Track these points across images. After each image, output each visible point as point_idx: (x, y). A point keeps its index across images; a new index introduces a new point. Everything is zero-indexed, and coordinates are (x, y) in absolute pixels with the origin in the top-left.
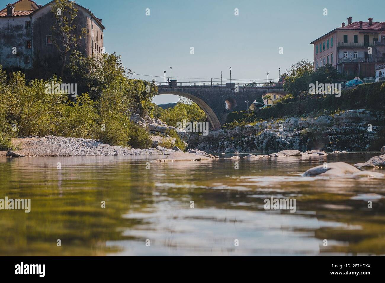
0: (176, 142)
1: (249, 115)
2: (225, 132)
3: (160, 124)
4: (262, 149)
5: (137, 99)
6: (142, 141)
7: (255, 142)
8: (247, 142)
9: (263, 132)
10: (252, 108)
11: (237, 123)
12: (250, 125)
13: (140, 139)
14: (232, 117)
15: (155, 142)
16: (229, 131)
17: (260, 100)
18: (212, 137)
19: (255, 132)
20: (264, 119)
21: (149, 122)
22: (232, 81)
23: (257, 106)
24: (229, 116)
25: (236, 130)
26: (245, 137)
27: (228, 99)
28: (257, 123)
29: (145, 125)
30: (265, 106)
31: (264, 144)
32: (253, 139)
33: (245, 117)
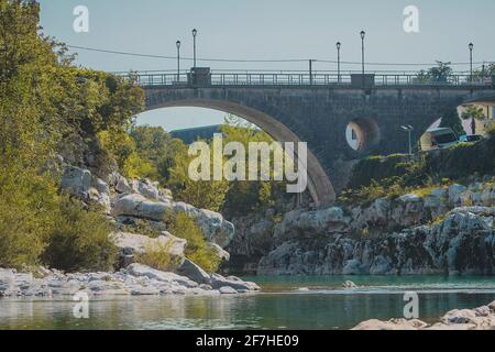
0: (191, 248)
1: (414, 166)
2: (347, 214)
3: (151, 196)
4: (445, 264)
5: (87, 127)
6: (89, 249)
7: (426, 245)
8: (405, 244)
9: (449, 216)
10: (425, 145)
11: (380, 190)
12: (414, 195)
13: (82, 244)
14: (367, 172)
15: (126, 251)
16: (356, 211)
17: (451, 120)
18: (310, 229)
19: (427, 216)
20: (453, 178)
21: (119, 189)
22: (369, 70)
23: (438, 139)
24: (357, 168)
25: (377, 210)
26: (399, 229)
27: (356, 121)
28: (435, 190)
29: (106, 199)
30: (463, 141)
31: (451, 252)
32: (422, 236)
33: (401, 171)
